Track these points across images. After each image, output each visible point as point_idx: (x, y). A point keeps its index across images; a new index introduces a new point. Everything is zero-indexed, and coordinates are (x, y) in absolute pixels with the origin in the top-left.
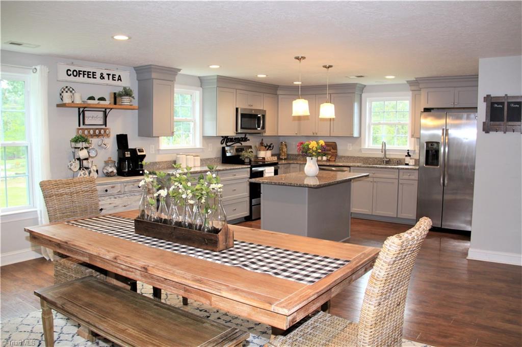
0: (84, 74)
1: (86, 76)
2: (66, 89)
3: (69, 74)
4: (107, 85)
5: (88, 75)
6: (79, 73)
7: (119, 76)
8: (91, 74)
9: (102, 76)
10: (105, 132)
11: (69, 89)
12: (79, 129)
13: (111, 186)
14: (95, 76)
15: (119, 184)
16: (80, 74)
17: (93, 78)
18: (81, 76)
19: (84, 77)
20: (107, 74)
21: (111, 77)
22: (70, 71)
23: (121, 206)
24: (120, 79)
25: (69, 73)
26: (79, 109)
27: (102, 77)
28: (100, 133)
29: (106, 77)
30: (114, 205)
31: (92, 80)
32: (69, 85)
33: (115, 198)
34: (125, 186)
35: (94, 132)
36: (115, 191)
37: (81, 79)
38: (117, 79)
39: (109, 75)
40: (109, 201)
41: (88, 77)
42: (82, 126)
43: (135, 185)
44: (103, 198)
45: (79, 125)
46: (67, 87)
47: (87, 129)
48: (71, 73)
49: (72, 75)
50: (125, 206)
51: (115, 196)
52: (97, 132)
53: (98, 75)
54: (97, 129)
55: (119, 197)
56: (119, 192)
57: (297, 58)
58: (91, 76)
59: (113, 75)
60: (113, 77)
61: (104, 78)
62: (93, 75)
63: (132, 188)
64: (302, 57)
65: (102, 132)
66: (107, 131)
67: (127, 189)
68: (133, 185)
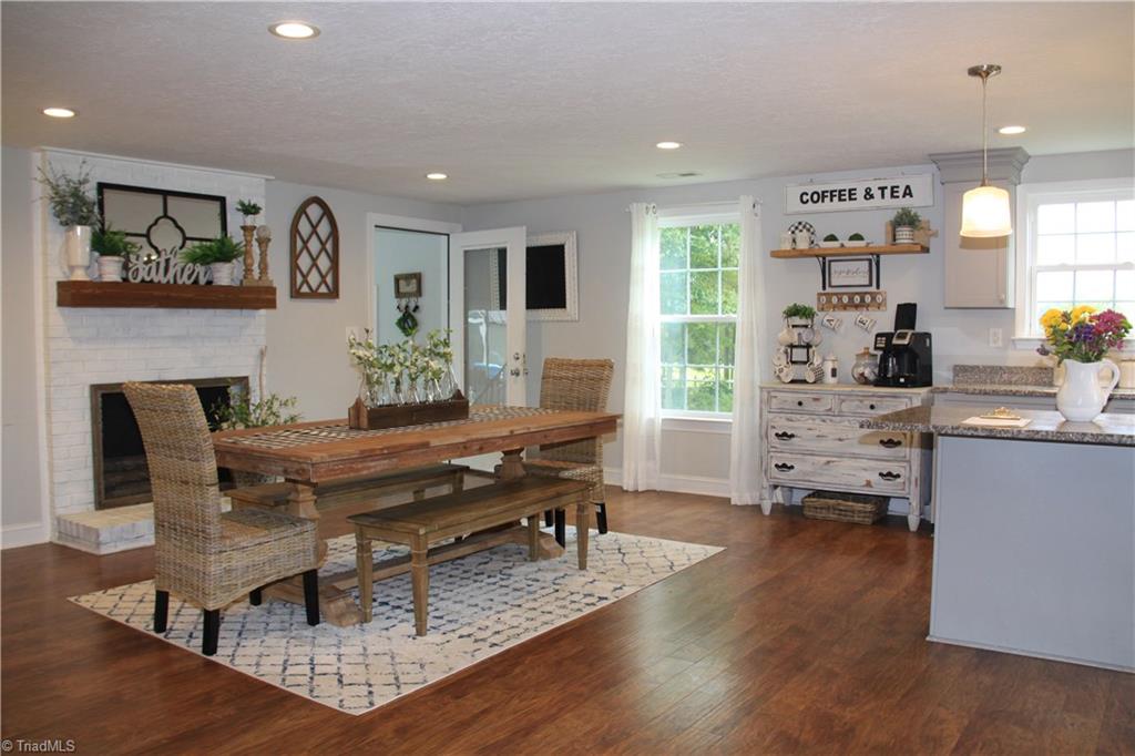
0: (832, 196)
1: (836, 199)
2: (800, 227)
3: (805, 200)
4: (878, 208)
5: (840, 195)
6: (822, 196)
7: (908, 187)
8: (847, 193)
9: (868, 193)
10: (873, 299)
11: (804, 227)
12: (820, 294)
13: (815, 396)
14: (853, 197)
15: (831, 397)
16: (824, 197)
17: (850, 199)
18: (828, 200)
19: (831, 200)
20: (879, 188)
21: (888, 192)
22: (807, 194)
23: (831, 437)
24: (908, 192)
25: (805, 198)
26: (824, 259)
27: (869, 195)
28: (862, 300)
29: (877, 193)
30: (817, 433)
31: (848, 204)
32: (804, 219)
33: (824, 421)
34: (843, 401)
35: (851, 299)
36: (821, 408)
37: (827, 205)
38: (901, 194)
39: (882, 189)
40: (810, 424)
41: (840, 200)
42: (828, 290)
43: (866, 402)
44: (798, 416)
45: (824, 288)
46: (800, 223)
47: (836, 294)
48: (809, 197)
49: (810, 202)
50: (840, 440)
51: (824, 417)
52: (857, 299)
53: (860, 194)
54: (857, 293)
55: (831, 421)
56: (830, 410)
57: (974, 72)
58: (847, 197)
59: (892, 188)
60: (892, 192)
61: (872, 197)
62: (850, 194)
63: (858, 407)
64: (991, 68)
65: (868, 299)
66: (879, 296)
67: (845, 407)
68: (861, 401)
